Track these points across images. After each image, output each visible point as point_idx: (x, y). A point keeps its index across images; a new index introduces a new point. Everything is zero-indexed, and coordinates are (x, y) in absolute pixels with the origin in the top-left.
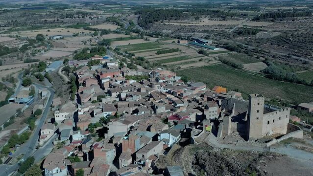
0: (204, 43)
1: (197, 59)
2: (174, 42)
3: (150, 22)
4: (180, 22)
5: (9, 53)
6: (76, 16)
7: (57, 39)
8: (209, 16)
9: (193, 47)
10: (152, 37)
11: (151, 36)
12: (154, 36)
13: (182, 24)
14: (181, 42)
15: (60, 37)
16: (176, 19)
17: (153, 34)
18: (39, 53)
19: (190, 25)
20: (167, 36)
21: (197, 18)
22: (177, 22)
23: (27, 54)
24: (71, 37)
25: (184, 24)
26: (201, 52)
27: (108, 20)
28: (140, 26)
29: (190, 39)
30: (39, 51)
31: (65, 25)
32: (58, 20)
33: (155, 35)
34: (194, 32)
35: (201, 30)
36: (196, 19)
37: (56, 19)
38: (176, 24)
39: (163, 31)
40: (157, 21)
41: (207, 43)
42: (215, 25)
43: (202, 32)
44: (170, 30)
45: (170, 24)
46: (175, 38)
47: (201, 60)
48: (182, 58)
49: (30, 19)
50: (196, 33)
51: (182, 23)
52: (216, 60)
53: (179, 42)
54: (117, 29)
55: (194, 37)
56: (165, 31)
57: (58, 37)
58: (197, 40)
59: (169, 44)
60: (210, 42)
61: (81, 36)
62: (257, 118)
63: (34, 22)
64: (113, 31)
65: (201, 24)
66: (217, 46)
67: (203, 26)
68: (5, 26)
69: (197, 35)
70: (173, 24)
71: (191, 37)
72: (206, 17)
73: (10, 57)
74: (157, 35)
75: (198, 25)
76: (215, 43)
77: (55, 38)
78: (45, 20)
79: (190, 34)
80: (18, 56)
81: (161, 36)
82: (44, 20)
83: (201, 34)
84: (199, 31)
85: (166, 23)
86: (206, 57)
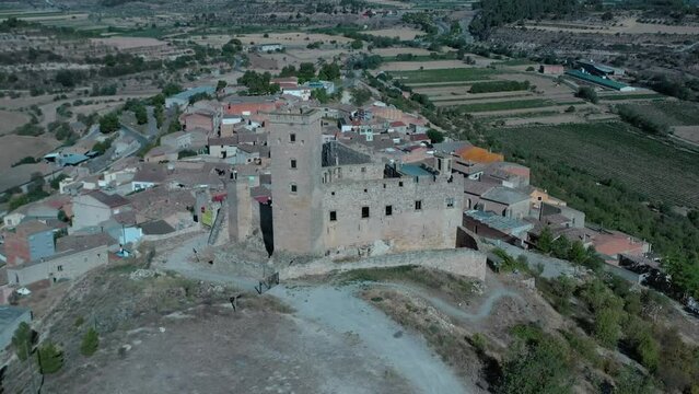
0: (603, 73)
1: (562, 109)
2: (532, 69)
3: (493, 24)
4: (561, 26)
5: (139, 71)
6: (339, 8)
7: (269, 52)
8: (640, 12)
9: (572, 83)
10: (487, 56)
11: (484, 54)
12: (491, 55)
13: (564, 30)
14: (548, 70)
15: (277, 47)
16: (554, 18)
17: (490, 50)
18: (207, 75)
19: (585, 31)
20: (523, 55)
21: (607, 17)
22: (557, 26)
23: (179, 75)
24: (302, 49)
25: (570, 30)
26: (582, 94)
27: (405, 20)
28: (472, 34)
29: (572, 64)
30: (208, 71)
31: (311, 27)
32: (298, 16)
33: (495, 52)
34: (589, 47)
35: (606, 44)
36: (604, 18)
37: (295, 14)
38: (551, 29)
39: (517, 44)
40: (509, 22)
41: (612, 73)
42: (649, 35)
43: (607, 49)
44: (532, 42)
45: (538, 28)
46: (538, 60)
47: (570, 111)
48: (524, 104)
49: (242, 12)
50: (594, 52)
51: (566, 27)
52: (611, 112)
53: (542, 70)
54: (417, 37)
55: (582, 61)
56: (520, 44)
57: (273, 48)
58: (590, 68)
59: (518, 73)
60: (619, 72)
61: (326, 48)
62: (294, 188)
63: (250, 18)
64: (404, 42)
65: (613, 30)
66: (632, 83)
67: (618, 34)
68: (188, 25)
69: (593, 57)
70: (542, 28)
71: (577, 59)
72: (631, 14)
73: (137, 79)
74: (500, 52)
75: (607, 32)
76: (630, 75)
77: (265, 49)
78: (273, 16)
79: (578, 52)
80: (156, 77)
81: (509, 55)
82: (270, 14)
83: (605, 53)
84: (602, 47)
85: (528, 27)
86: (589, 104)
